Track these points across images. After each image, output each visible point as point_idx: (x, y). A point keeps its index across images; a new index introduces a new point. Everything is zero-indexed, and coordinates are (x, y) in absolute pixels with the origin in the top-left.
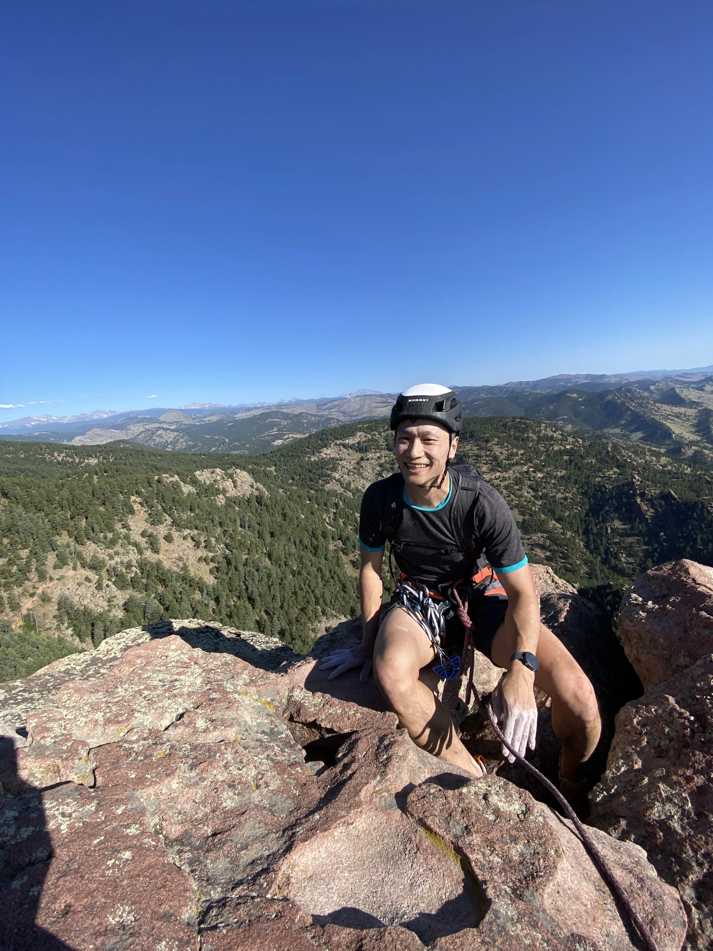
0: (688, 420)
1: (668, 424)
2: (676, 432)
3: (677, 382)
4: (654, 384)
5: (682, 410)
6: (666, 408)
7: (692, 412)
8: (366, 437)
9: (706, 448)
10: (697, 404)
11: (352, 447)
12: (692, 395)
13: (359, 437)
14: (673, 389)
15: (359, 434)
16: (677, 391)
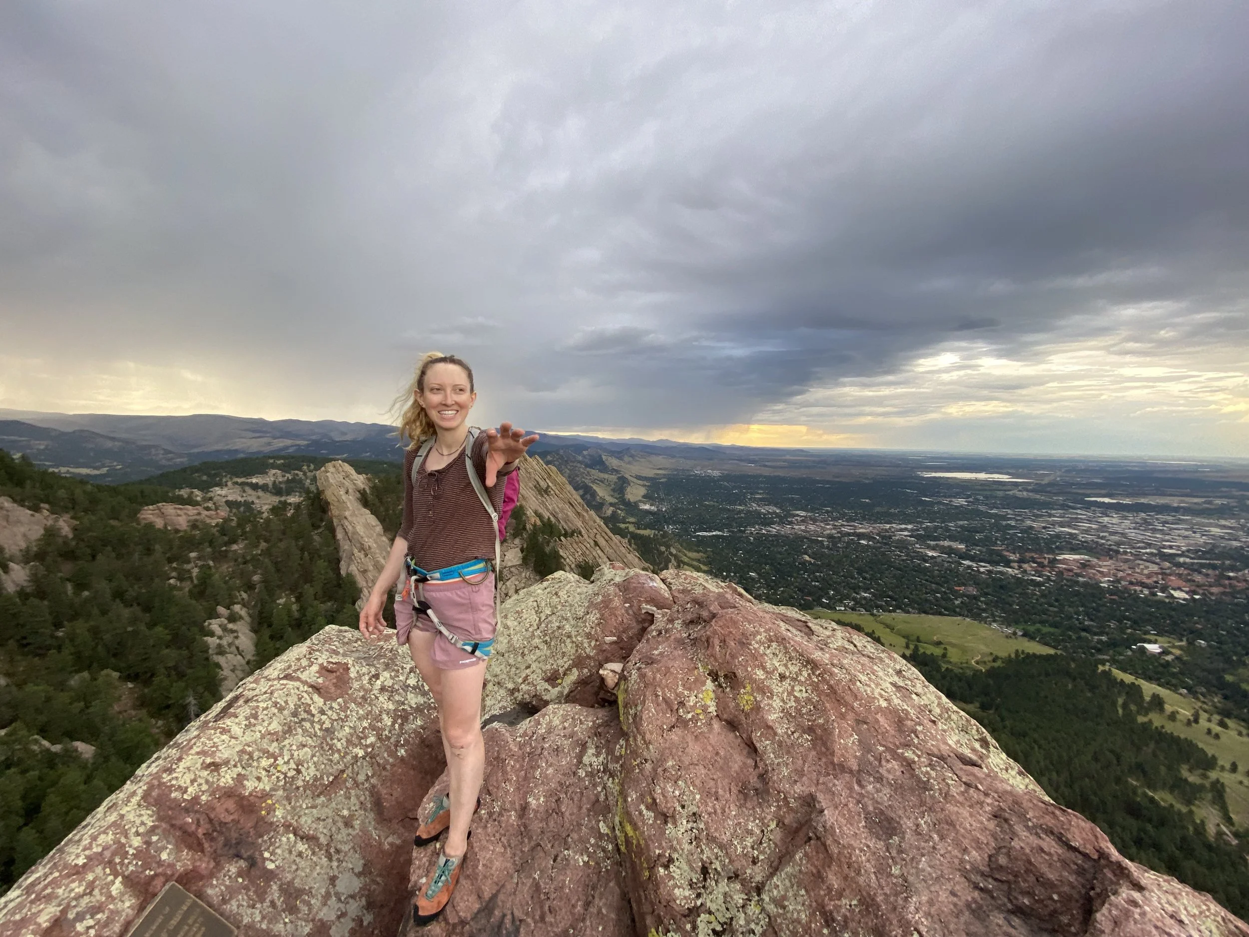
0: (609, 485)
1: (594, 488)
2: (601, 494)
3: (605, 450)
4: (586, 449)
5: (606, 476)
6: (596, 474)
7: (613, 478)
8: (283, 476)
9: (619, 509)
10: (617, 471)
11: (264, 488)
12: (613, 462)
13: (272, 476)
14: (600, 456)
15: (274, 471)
16: (604, 458)
